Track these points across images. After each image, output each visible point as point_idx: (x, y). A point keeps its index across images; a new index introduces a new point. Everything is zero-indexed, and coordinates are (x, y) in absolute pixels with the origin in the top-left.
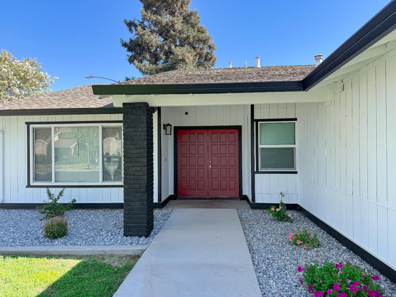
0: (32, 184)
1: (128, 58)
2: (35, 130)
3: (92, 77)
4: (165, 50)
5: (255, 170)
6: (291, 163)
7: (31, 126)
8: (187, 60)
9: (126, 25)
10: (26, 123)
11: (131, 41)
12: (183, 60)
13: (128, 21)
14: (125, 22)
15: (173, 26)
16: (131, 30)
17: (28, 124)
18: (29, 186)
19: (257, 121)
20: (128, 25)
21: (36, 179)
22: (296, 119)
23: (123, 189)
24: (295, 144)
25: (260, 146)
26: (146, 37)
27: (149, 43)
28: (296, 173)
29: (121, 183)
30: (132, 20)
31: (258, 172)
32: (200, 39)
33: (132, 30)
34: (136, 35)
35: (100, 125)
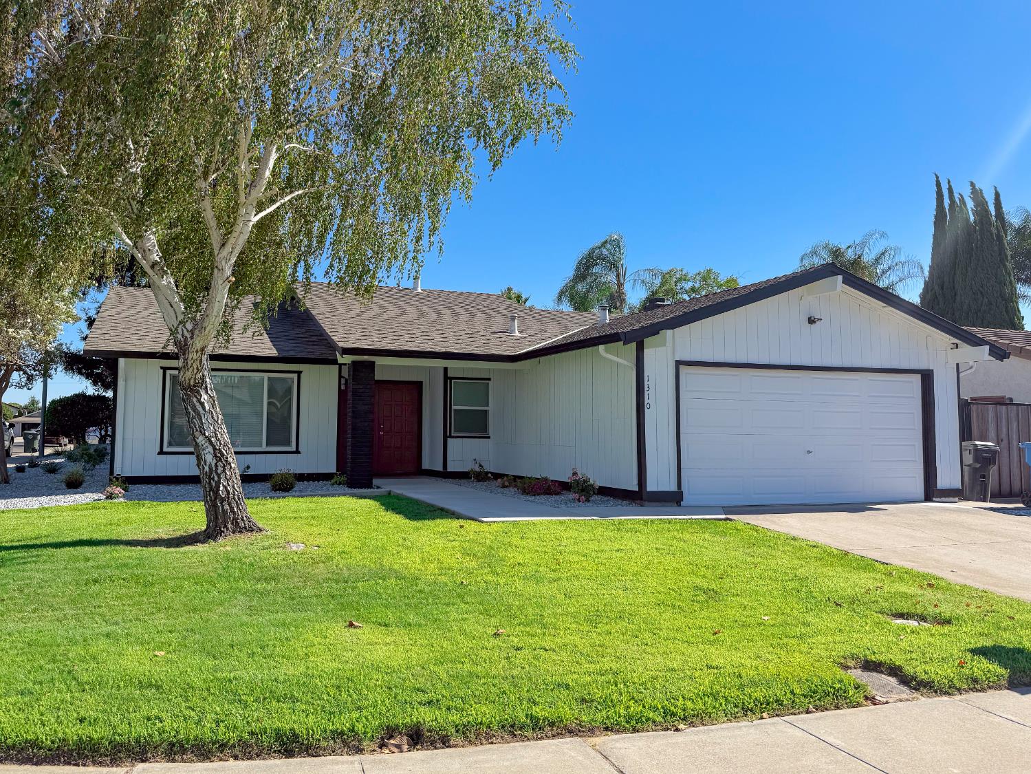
0: (164, 450)
2: (174, 377)
5: (448, 435)
6: (484, 428)
7: (168, 372)
10: (162, 368)
17: (165, 369)
18: (161, 452)
19: (451, 379)
21: (170, 444)
22: (489, 379)
24: (488, 406)
25: (454, 407)
28: (489, 437)
31: (451, 437)
35: (265, 375)
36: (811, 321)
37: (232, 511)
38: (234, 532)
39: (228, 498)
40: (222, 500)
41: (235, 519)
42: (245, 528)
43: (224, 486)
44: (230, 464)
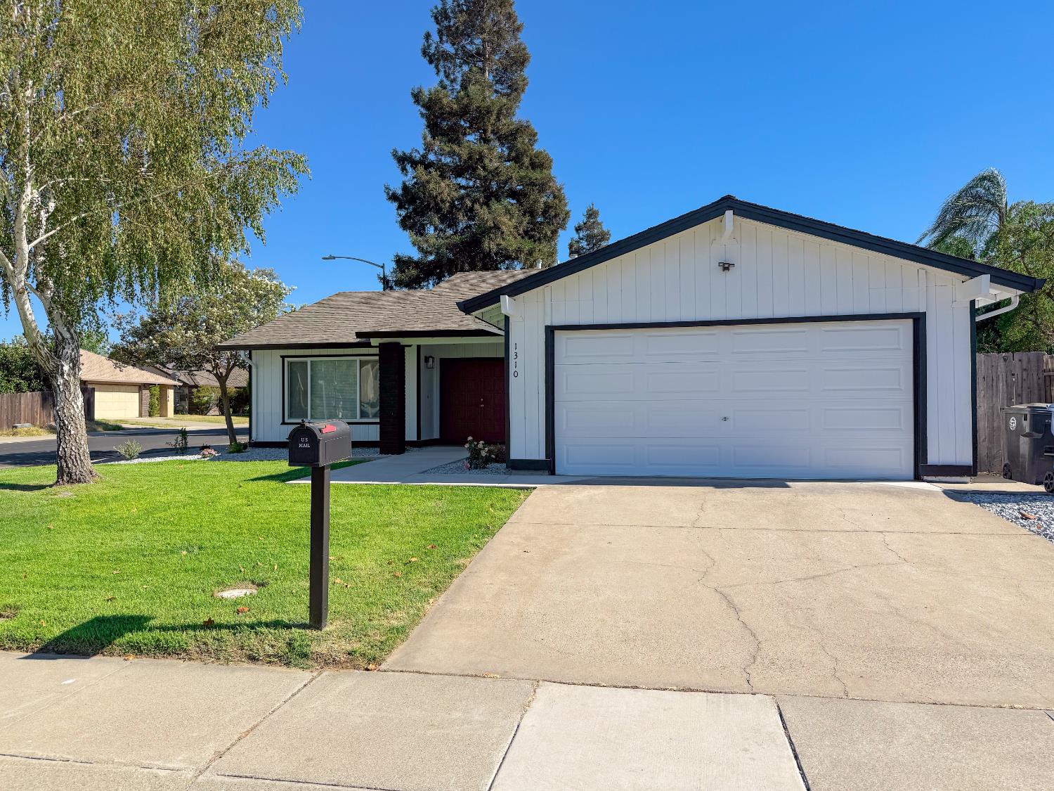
0: (286, 421)
1: (399, 219)
2: (291, 364)
3: (334, 258)
4: (467, 206)
7: (286, 359)
8: (504, 228)
9: (396, 162)
10: (281, 357)
11: (405, 188)
12: (497, 227)
13: (400, 153)
14: (395, 154)
15: (481, 159)
16: (404, 169)
17: (283, 357)
18: (284, 423)
20: (399, 162)
21: (290, 416)
23: (379, 426)
26: (431, 186)
27: (437, 196)
29: (378, 420)
30: (408, 152)
32: (532, 182)
33: (406, 170)
34: (414, 178)
35: (358, 358)
36: (726, 267)
37: (67, 466)
38: (68, 482)
39: (65, 457)
40: (61, 458)
41: (71, 473)
42: (76, 480)
43: (63, 448)
44: (70, 431)
